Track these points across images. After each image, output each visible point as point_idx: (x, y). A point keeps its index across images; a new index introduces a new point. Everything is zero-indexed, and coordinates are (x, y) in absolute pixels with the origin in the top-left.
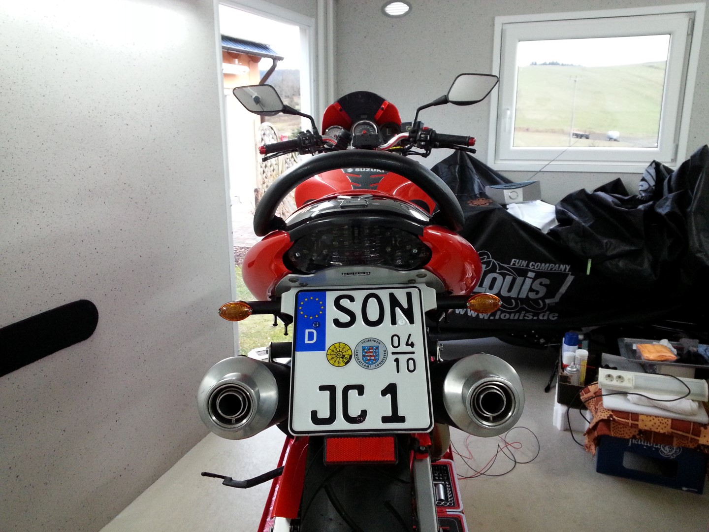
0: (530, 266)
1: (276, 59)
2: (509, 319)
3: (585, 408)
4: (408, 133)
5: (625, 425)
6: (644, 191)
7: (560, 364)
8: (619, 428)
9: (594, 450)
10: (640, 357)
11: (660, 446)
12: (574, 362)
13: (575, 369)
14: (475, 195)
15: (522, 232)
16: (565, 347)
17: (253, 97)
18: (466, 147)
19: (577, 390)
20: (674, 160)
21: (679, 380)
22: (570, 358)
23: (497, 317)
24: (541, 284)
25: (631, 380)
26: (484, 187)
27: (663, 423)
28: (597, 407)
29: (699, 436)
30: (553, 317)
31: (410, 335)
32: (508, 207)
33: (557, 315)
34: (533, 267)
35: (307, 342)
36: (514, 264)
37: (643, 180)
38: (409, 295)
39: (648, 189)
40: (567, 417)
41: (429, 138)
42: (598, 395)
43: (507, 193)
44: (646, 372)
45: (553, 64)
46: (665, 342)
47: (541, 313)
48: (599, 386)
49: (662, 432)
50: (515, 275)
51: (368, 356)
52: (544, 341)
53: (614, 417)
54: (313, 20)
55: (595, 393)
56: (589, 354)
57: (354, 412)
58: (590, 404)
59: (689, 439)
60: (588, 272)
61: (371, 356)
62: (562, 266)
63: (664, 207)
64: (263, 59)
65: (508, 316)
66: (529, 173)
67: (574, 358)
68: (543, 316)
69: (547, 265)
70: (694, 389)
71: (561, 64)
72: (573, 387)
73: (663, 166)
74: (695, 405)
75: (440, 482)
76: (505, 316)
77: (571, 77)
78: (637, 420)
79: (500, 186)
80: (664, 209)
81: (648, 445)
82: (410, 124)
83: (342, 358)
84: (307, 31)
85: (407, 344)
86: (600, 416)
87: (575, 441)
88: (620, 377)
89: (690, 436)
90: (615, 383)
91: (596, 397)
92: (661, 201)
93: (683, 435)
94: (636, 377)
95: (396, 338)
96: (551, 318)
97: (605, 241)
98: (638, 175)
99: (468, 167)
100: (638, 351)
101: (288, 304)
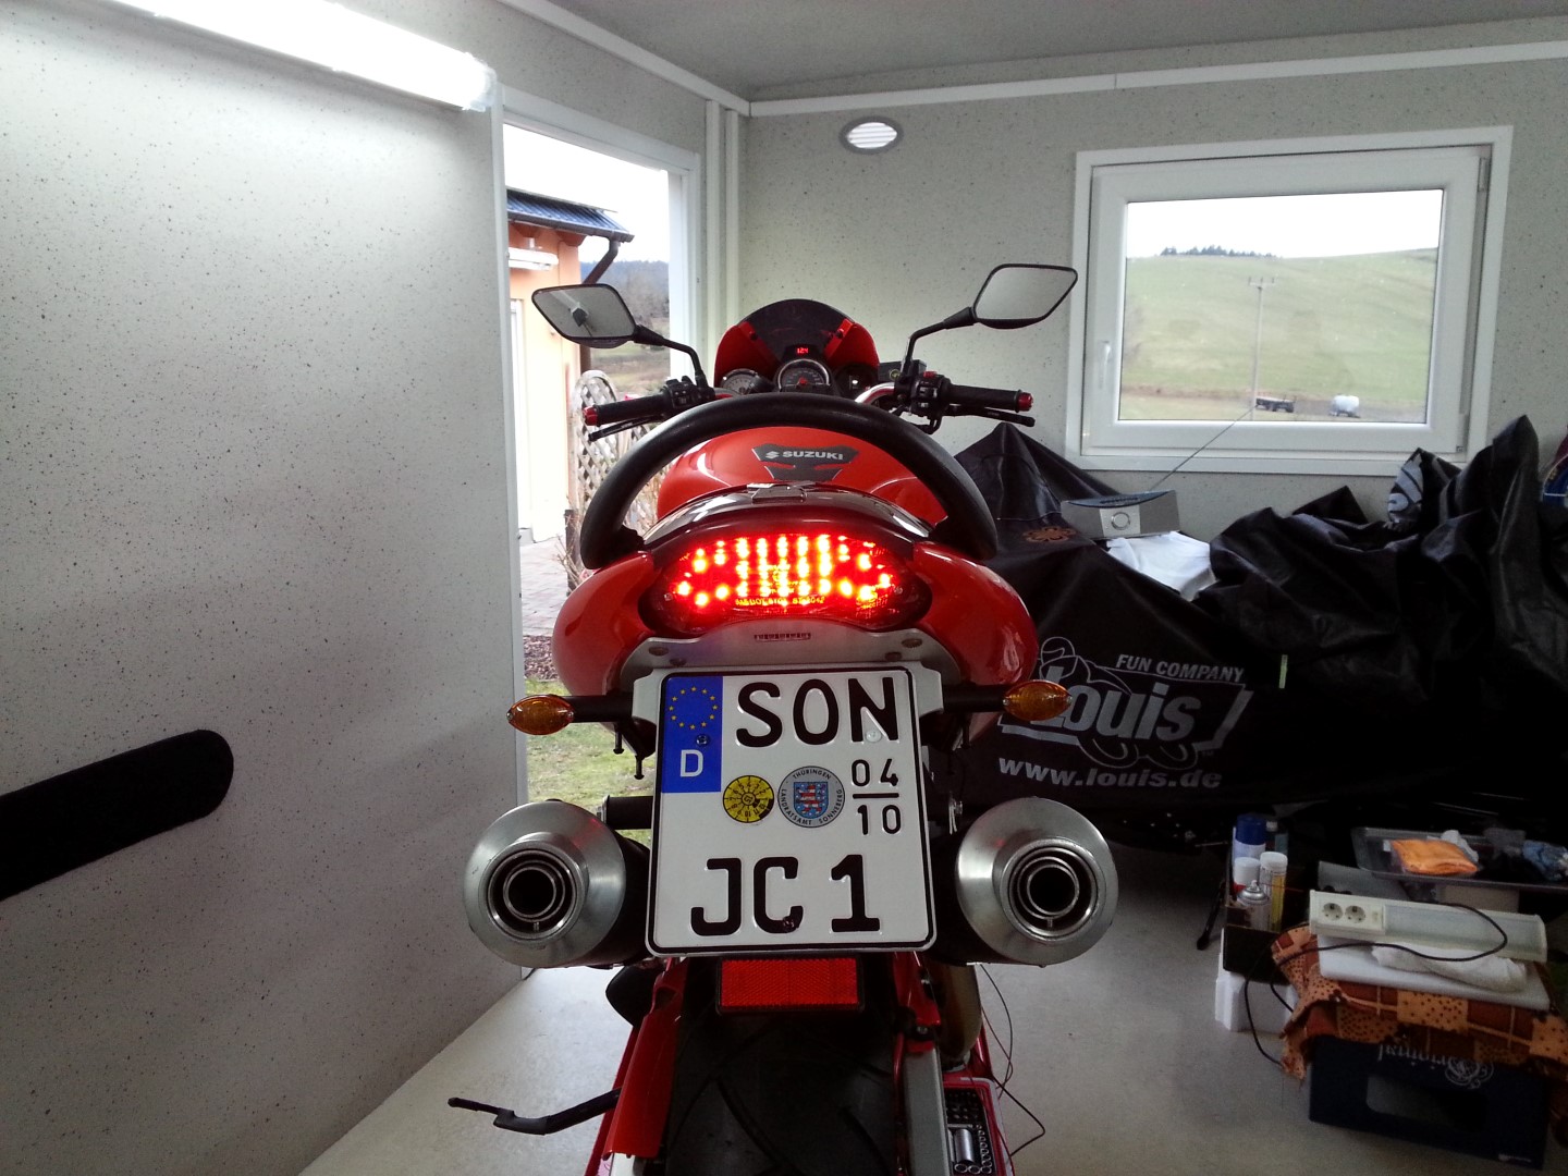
0: (1158, 669)
1: (616, 239)
2: (1115, 786)
3: (1284, 981)
4: (893, 384)
5: (1369, 1014)
6: (1399, 513)
7: (1228, 885)
8: (1354, 1019)
9: (1302, 1070)
10: (1398, 869)
11: (1446, 1060)
12: (1258, 880)
13: (1259, 895)
14: (1040, 520)
15: (1138, 598)
16: (1238, 846)
17: (573, 311)
18: (1014, 412)
19: (1265, 940)
20: (1462, 448)
21: (1481, 914)
22: (1248, 870)
23: (1090, 782)
24: (1182, 709)
25: (1379, 917)
26: (1059, 504)
27: (1450, 1010)
28: (1307, 976)
29: (1529, 1038)
30: (1211, 782)
31: (889, 761)
32: (1109, 544)
33: (1218, 777)
34: (1164, 672)
35: (683, 774)
36: (1123, 666)
37: (1397, 489)
38: (888, 685)
39: (1407, 508)
40: (1244, 1000)
41: (935, 394)
42: (1310, 950)
43: (1106, 515)
44: (1412, 899)
45: (1210, 252)
46: (1452, 836)
47: (1186, 772)
48: (1310, 929)
49: (1448, 1027)
50: (1125, 688)
51: (806, 802)
52: (1194, 836)
53: (1344, 995)
54: (698, 157)
55: (1303, 947)
56: (1289, 862)
57: (777, 910)
58: (1293, 970)
59: (1509, 1045)
60: (1282, 683)
61: (812, 802)
62: (1225, 670)
63: (1441, 545)
64: (589, 239)
65: (1112, 779)
66: (1153, 475)
67: (1258, 869)
68: (1190, 780)
69: (1195, 667)
70: (1515, 935)
71: (1228, 252)
72: (1258, 933)
73: (1439, 460)
74: (1518, 971)
75: (965, 1126)
76: (1107, 778)
77: (1250, 280)
78: (1395, 1003)
79: (1090, 500)
80: (1441, 550)
81: (1421, 1058)
82: (897, 365)
83: (755, 805)
84: (685, 180)
85: (884, 779)
86: (1312, 995)
87: (1264, 1053)
88: (1355, 910)
89: (1510, 1037)
90: (1345, 922)
91: (1304, 953)
92: (1434, 533)
93: (1494, 1036)
94: (1391, 909)
95: (861, 768)
96: (1206, 784)
97: (1317, 617)
98: (1386, 481)
99: (1023, 461)
100: (1394, 855)
101: (646, 702)
